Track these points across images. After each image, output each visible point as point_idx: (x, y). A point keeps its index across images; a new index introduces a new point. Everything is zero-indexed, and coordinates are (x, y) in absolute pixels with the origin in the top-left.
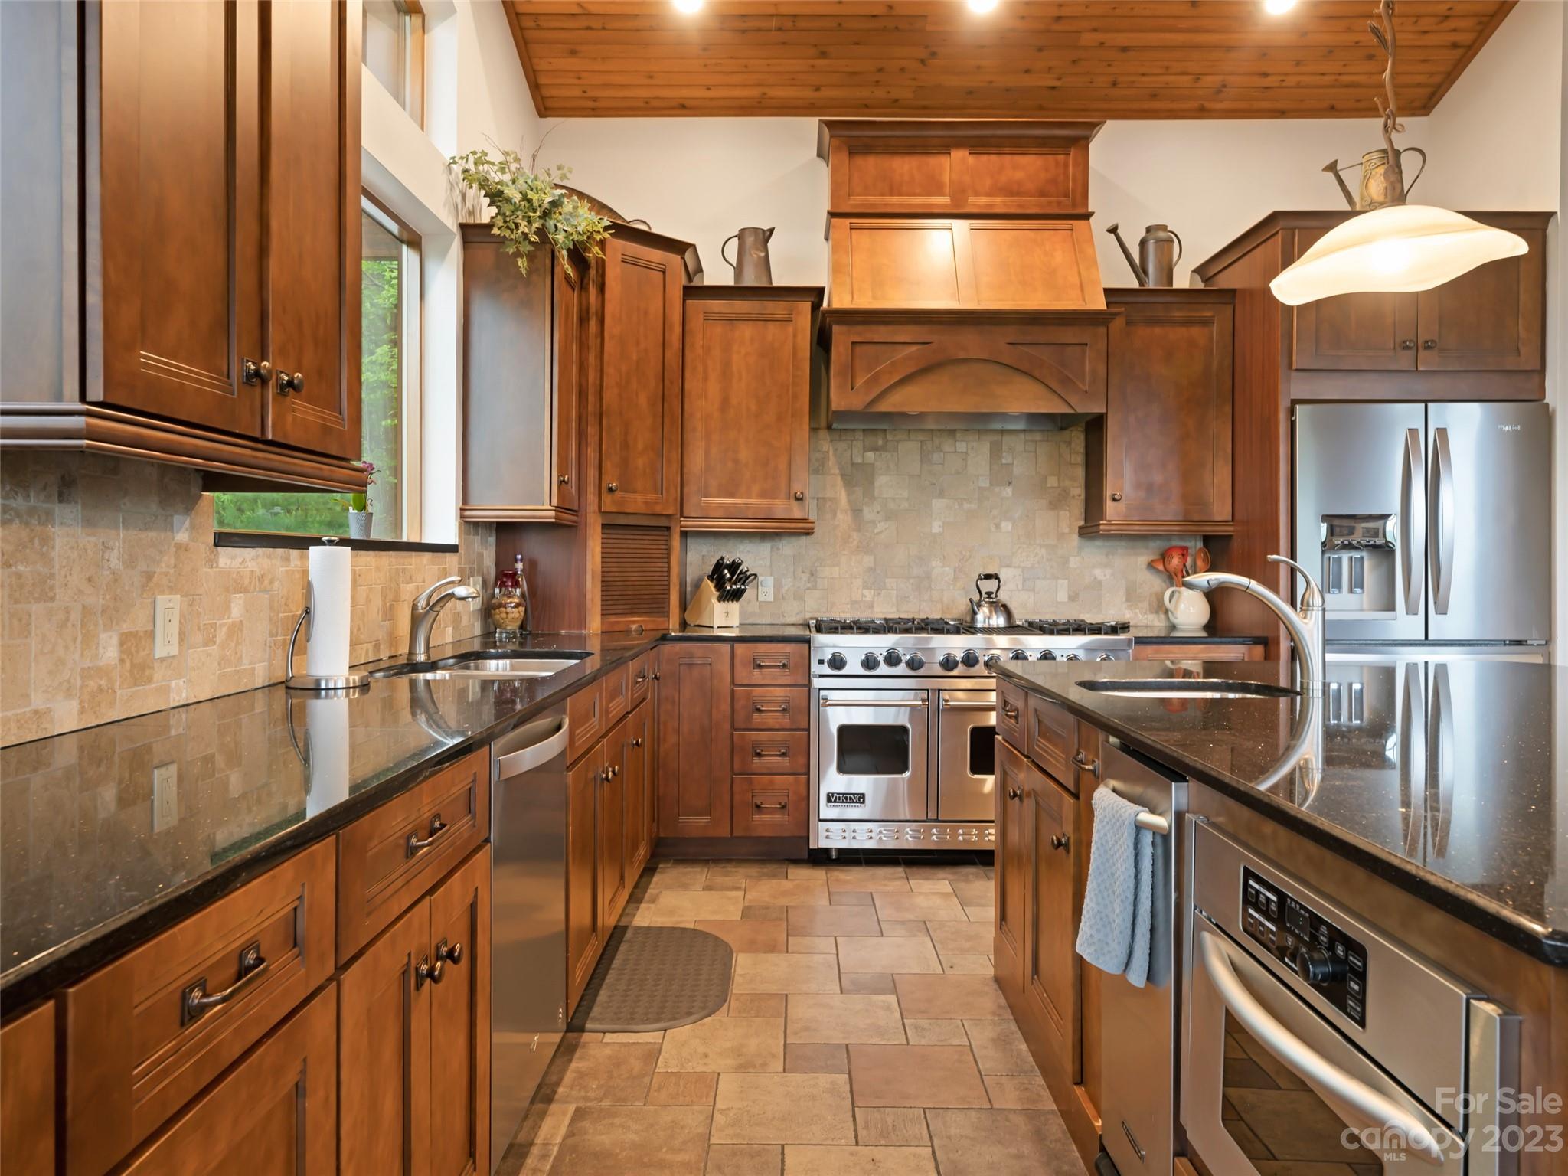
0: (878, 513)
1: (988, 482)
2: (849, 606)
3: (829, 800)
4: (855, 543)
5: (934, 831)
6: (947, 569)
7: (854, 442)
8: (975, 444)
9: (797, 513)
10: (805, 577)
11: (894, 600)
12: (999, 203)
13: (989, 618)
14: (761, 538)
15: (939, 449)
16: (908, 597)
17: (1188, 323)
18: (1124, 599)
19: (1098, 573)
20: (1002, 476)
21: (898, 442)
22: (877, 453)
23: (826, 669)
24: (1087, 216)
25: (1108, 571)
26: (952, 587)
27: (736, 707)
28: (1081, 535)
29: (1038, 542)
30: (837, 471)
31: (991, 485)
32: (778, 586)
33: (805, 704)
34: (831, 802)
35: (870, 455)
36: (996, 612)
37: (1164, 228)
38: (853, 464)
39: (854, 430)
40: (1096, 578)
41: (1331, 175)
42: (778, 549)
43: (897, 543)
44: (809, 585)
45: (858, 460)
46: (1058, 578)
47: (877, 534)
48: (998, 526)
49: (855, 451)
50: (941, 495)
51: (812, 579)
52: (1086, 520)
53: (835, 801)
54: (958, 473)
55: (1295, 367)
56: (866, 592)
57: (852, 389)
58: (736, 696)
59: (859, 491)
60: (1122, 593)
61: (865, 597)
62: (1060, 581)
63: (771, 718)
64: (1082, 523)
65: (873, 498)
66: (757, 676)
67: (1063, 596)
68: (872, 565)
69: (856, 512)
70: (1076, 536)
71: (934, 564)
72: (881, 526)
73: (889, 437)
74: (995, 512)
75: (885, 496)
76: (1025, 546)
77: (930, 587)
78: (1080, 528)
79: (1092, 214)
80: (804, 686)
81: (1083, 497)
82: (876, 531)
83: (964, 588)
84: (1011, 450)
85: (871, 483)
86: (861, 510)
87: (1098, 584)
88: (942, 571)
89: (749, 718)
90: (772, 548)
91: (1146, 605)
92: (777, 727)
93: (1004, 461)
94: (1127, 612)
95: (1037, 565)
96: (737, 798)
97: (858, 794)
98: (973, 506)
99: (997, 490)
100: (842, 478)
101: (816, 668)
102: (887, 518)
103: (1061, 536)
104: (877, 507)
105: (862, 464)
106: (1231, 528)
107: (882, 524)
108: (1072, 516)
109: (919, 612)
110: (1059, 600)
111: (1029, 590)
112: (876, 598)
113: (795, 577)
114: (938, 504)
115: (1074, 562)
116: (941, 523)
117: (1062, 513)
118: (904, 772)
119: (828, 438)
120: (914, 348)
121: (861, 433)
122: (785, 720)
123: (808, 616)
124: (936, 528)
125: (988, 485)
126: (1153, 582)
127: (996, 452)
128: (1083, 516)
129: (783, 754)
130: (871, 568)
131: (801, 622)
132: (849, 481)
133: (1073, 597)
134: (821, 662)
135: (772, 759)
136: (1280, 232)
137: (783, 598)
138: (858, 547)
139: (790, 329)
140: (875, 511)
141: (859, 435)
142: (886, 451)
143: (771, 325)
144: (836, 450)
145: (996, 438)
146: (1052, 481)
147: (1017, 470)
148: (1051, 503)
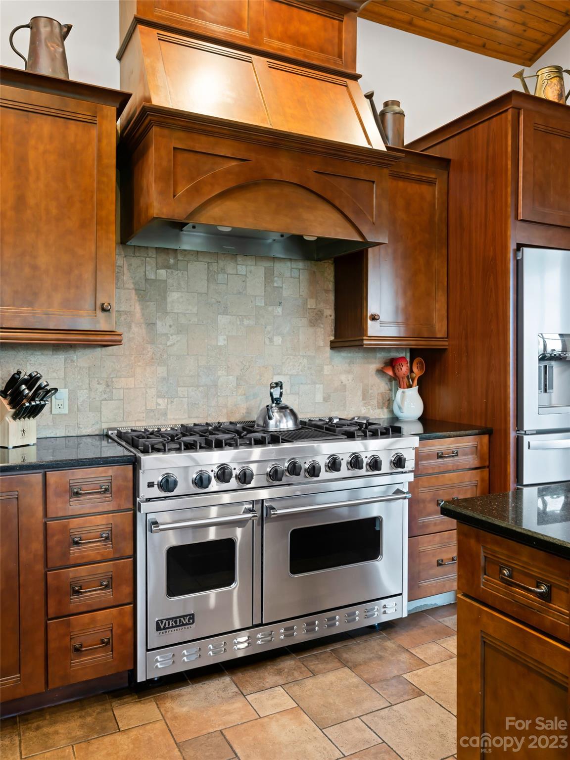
0: (170, 326)
1: (263, 301)
2: (144, 415)
3: (158, 628)
4: (150, 354)
5: (259, 636)
6: (231, 377)
7: (147, 259)
8: (253, 268)
9: (103, 325)
10: (101, 388)
11: (185, 406)
12: (289, 50)
13: (280, 422)
14: (53, 350)
15: (223, 270)
16: (198, 404)
17: (420, 181)
18: (361, 399)
19: (343, 378)
20: (274, 298)
21: (188, 262)
22: (169, 271)
23: (156, 492)
24: (356, 77)
25: (350, 377)
26: (235, 393)
27: (50, 544)
28: (332, 348)
29: (301, 354)
30: (132, 286)
31: (266, 305)
32: (72, 398)
33: (129, 529)
34: (161, 630)
35: (163, 273)
36: (285, 416)
37: (397, 103)
38: (146, 280)
39: (147, 248)
40: (342, 382)
41: (519, 80)
42: (72, 361)
43: (188, 354)
44: (105, 396)
45: (152, 276)
46: (317, 383)
47: (171, 346)
48: (271, 340)
49: (148, 268)
50: (225, 312)
51: (108, 390)
52: (336, 336)
53: (165, 628)
54: (240, 293)
55: (520, 217)
56: (160, 401)
57: (174, 196)
58: (49, 532)
59: (152, 306)
60: (360, 393)
61: (160, 405)
62: (318, 386)
63: (91, 550)
64: (332, 338)
65: (166, 313)
66: (75, 506)
67: (319, 398)
68: (165, 375)
69: (151, 325)
70: (328, 348)
71: (220, 373)
72: (174, 339)
73: (180, 257)
74: (269, 328)
75: (176, 311)
76: (292, 357)
77: (217, 394)
78: (331, 342)
79: (359, 76)
80: (128, 510)
81: (333, 317)
82: (168, 344)
83: (245, 394)
84: (281, 275)
85: (164, 298)
86: (154, 324)
87: (343, 387)
88: (226, 379)
89: (66, 554)
90: (66, 360)
91: (375, 402)
92: (99, 558)
93: (275, 285)
94: (363, 408)
95: (301, 373)
96: (52, 645)
97: (186, 616)
98: (252, 322)
99: (270, 309)
100: (136, 294)
101: (145, 492)
102: (179, 332)
103: (318, 349)
104: (169, 321)
105: (155, 281)
106: (446, 343)
107: (174, 336)
108: (325, 332)
109: (207, 417)
110: (316, 401)
111: (296, 394)
112: (169, 406)
113: (90, 389)
114: (223, 320)
115: (327, 370)
116: (225, 337)
117: (318, 330)
118: (231, 584)
119: (123, 253)
120: (234, 163)
121: (154, 251)
122: (108, 550)
123: (105, 426)
124: (221, 341)
125: (263, 305)
126: (381, 385)
127: (269, 277)
128: (333, 332)
129: (107, 587)
130: (164, 379)
131: (97, 433)
132: (142, 294)
133: (326, 399)
134: (151, 485)
135: (94, 595)
136: (510, 111)
137: (78, 410)
138: (153, 359)
139: (94, 132)
140: (168, 324)
141: (152, 253)
142: (177, 269)
143: (72, 125)
144: (131, 265)
145: (269, 264)
146: (311, 303)
147: (286, 293)
148: (310, 321)
